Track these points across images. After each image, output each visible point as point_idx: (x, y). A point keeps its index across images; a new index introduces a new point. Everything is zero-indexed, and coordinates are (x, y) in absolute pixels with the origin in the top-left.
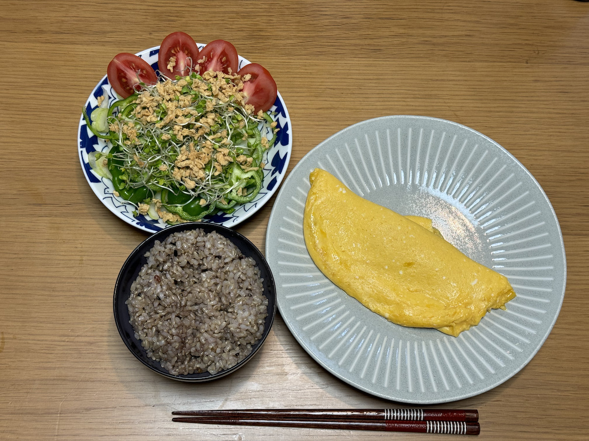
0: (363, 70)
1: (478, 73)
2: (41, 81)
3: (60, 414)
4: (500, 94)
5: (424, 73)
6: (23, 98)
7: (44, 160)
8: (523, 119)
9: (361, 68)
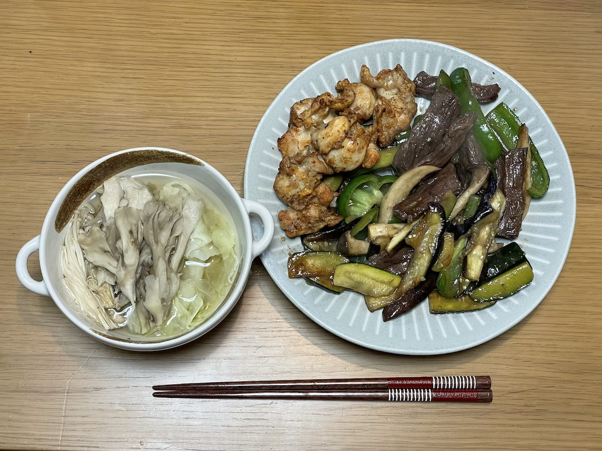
0: (405, 16)
1: (534, 22)
2: (45, 24)
3: (68, 393)
4: (558, 46)
5: (474, 20)
6: (25, 43)
7: (48, 112)
8: (583, 75)
9: (403, 14)
